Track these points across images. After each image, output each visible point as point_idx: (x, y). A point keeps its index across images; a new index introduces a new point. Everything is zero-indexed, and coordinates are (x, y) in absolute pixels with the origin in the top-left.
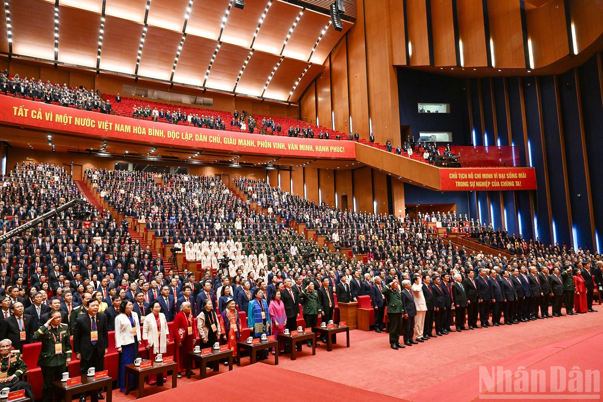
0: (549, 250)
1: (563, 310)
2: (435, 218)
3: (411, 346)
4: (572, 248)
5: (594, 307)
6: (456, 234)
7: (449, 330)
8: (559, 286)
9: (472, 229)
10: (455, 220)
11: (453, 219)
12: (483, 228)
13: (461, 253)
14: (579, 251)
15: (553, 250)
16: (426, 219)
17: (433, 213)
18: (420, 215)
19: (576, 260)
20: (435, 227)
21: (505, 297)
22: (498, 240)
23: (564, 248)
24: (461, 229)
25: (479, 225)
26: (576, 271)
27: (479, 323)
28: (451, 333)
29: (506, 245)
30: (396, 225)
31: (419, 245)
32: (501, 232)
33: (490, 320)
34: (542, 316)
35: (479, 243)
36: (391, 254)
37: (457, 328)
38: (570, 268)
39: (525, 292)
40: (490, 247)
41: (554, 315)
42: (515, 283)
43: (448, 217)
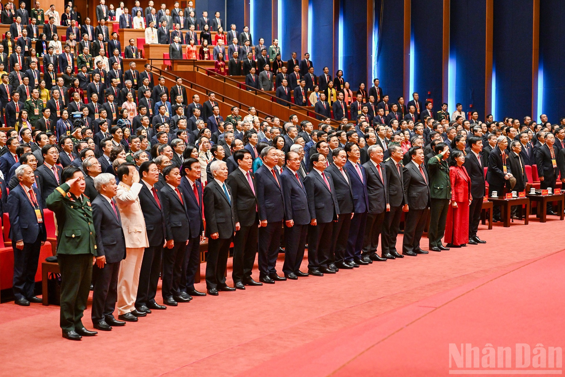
0: (399, 110)
1: (424, 243)
2: (142, 19)
3: (110, 330)
4: (444, 107)
5: (480, 235)
6: (194, 63)
7: (192, 293)
8: (420, 189)
9: (232, 51)
10: (193, 27)
11: (187, 25)
12: (258, 51)
13: (207, 112)
14: (457, 114)
15: (406, 110)
16: (118, 19)
17: (138, 3)
18: (104, 8)
19: (453, 133)
20: (141, 42)
21: (314, 215)
22: (292, 82)
23: (430, 105)
24: (205, 49)
25: (248, 43)
26: (456, 156)
27: (255, 275)
28: (195, 299)
29: (307, 95)
30: (41, 32)
31: (103, 87)
32: (297, 63)
33: (279, 266)
34: (383, 256)
35: (247, 89)
36: (30, 111)
37: (209, 288)
38: (447, 149)
39: (354, 202)
40: (273, 99)
41: (405, 252)
42: (337, 183)
43: (174, 15)
